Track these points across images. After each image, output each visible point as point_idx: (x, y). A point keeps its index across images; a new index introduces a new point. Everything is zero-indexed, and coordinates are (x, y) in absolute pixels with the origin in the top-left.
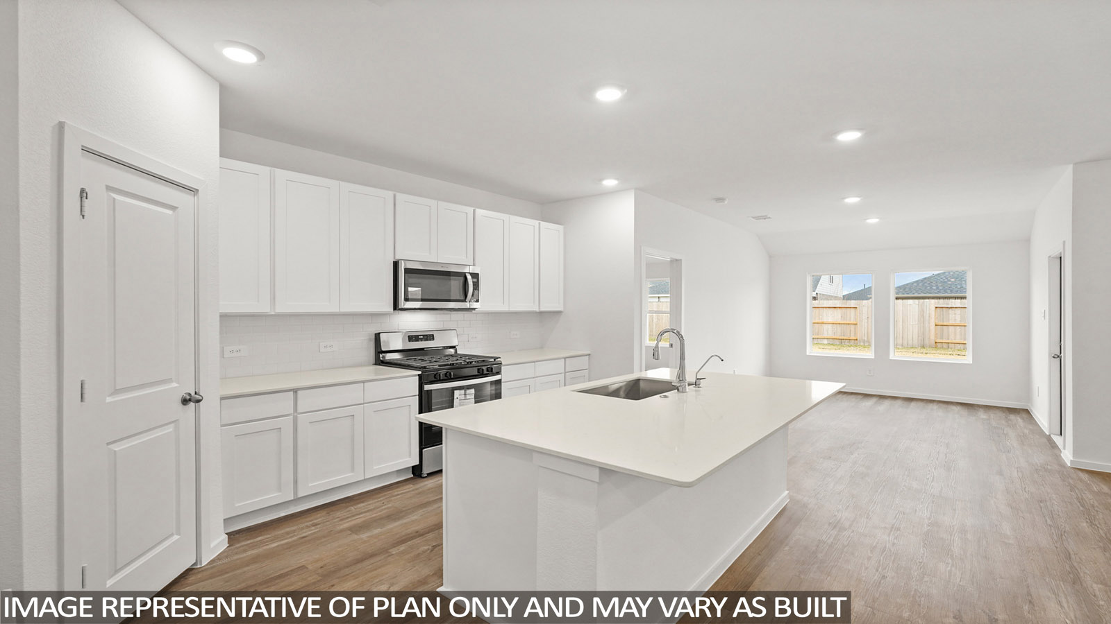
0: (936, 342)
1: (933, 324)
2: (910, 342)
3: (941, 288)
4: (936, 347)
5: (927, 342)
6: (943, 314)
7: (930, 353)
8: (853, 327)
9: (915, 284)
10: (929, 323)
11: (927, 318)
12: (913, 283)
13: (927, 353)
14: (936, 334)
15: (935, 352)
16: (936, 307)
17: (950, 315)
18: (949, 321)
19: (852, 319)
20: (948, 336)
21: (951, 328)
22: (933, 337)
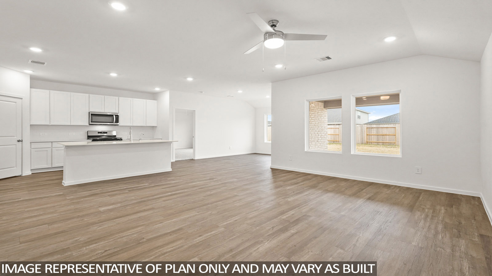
1: (366, 135)
2: (358, 142)
4: (367, 144)
5: (364, 142)
8: (338, 136)
10: (364, 134)
11: (364, 132)
14: (367, 139)
19: (338, 133)
20: (372, 139)
21: (373, 136)
22: (366, 140)
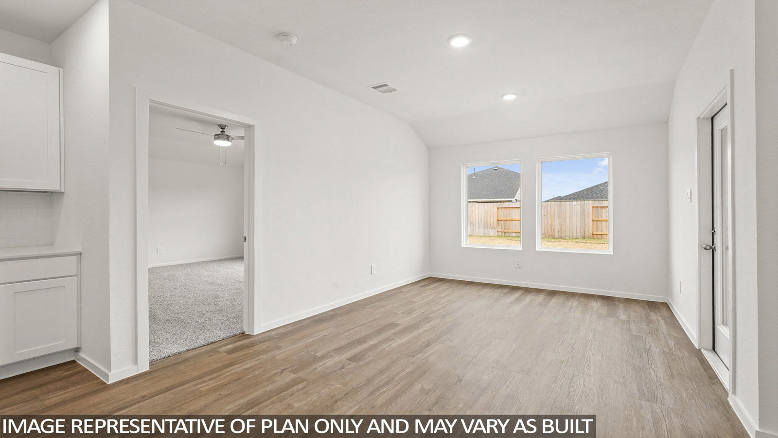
0: (593, 234)
1: (591, 220)
2: (575, 235)
3: (599, 195)
4: (593, 238)
5: (587, 234)
6: (598, 212)
7: (588, 243)
9: (582, 192)
10: (588, 219)
11: (587, 215)
12: (580, 192)
13: (586, 243)
14: (593, 228)
15: (592, 241)
16: (593, 207)
17: (603, 213)
18: (602, 217)
20: (602, 229)
22: (591, 231)
